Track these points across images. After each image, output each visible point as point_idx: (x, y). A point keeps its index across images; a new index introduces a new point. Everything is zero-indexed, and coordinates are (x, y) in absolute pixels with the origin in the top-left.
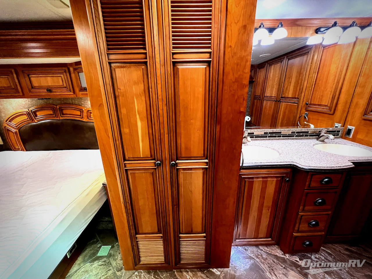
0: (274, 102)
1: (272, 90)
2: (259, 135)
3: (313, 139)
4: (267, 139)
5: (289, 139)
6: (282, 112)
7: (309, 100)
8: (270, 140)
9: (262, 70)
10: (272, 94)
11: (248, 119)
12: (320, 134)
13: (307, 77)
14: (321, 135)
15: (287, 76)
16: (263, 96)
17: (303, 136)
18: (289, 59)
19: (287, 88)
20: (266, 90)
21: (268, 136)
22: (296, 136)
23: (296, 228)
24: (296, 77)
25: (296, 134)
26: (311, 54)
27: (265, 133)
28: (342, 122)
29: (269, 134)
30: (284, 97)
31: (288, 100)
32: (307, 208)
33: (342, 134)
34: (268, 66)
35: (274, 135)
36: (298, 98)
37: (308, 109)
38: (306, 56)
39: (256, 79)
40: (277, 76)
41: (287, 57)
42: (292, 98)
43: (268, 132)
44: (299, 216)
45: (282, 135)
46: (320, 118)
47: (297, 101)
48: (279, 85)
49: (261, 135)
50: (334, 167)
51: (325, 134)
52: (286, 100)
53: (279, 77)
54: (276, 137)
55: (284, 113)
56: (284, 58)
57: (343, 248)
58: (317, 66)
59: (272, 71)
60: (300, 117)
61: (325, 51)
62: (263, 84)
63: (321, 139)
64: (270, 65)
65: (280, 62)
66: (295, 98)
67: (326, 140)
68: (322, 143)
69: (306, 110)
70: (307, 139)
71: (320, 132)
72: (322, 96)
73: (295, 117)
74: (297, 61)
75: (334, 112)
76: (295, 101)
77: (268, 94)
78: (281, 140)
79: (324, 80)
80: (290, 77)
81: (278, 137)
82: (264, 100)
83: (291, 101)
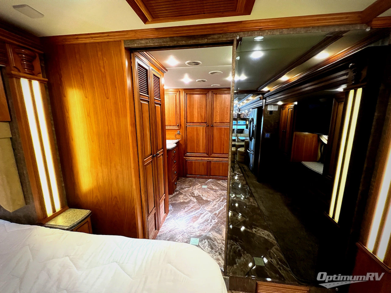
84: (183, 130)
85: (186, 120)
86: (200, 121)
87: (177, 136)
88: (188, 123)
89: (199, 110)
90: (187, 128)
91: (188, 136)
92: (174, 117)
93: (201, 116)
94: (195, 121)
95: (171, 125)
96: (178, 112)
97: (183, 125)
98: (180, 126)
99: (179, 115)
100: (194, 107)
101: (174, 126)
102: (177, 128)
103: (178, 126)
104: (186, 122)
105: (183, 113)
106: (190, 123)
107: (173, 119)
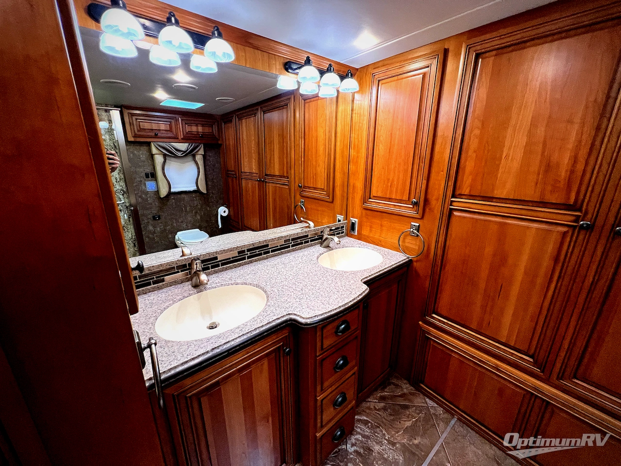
0: (257, 183)
1: (250, 162)
2: (230, 259)
3: (315, 244)
4: (246, 264)
5: (283, 254)
6: (271, 200)
7: (301, 180)
8: (251, 263)
9: (230, 125)
10: (251, 168)
11: (225, 212)
12: (323, 236)
13: (293, 144)
14: (324, 238)
15: (267, 141)
16: (240, 172)
17: (302, 243)
18: (265, 112)
19: (270, 160)
20: (242, 162)
21: (246, 256)
22: (293, 246)
23: (319, 425)
24: (279, 142)
25: (291, 243)
26: (291, 108)
27: (239, 253)
28: (344, 212)
29: (249, 253)
30: (270, 175)
31: (275, 180)
32: (326, 384)
33: (347, 230)
34: (237, 119)
35: (257, 251)
36: (287, 176)
37: (303, 195)
38: (285, 110)
39: (222, 140)
40: (253, 138)
41: (261, 108)
42: (281, 176)
43: (246, 249)
44: (319, 404)
45: (270, 250)
46: (320, 208)
47: (287, 182)
48: (259, 154)
49: (233, 258)
50: (348, 303)
51: (329, 236)
52: (273, 180)
53: (257, 141)
54: (261, 254)
55: (274, 200)
56: (257, 109)
57: (377, 399)
58: (302, 128)
59: (244, 128)
60: (295, 208)
61: (307, 105)
62: (235, 151)
63: (325, 243)
64: (240, 119)
65: (253, 115)
66: (284, 177)
67: (331, 245)
68: (327, 251)
69: (302, 196)
70: (308, 246)
71: (322, 232)
72: (315, 174)
73: (289, 208)
74: (275, 116)
75: (333, 199)
76: (284, 181)
77: (246, 168)
78: (270, 258)
79: (314, 151)
80: (272, 142)
81: (265, 253)
82: (242, 179)
83: (279, 181)
84: (433, 223)
85: (451, 184)
86: (530, 193)
87: (407, 241)
88: (461, 196)
89: (541, 131)
90: (453, 220)
91: (453, 255)
92: (406, 171)
93: (548, 167)
94: (497, 193)
95: (390, 199)
96: (425, 151)
97: (436, 204)
98: (423, 205)
99: (427, 161)
100: (513, 122)
101: (400, 201)
102: (412, 213)
103: (416, 204)
104: (450, 193)
105: (444, 153)
106: (471, 196)
107: (401, 176)
